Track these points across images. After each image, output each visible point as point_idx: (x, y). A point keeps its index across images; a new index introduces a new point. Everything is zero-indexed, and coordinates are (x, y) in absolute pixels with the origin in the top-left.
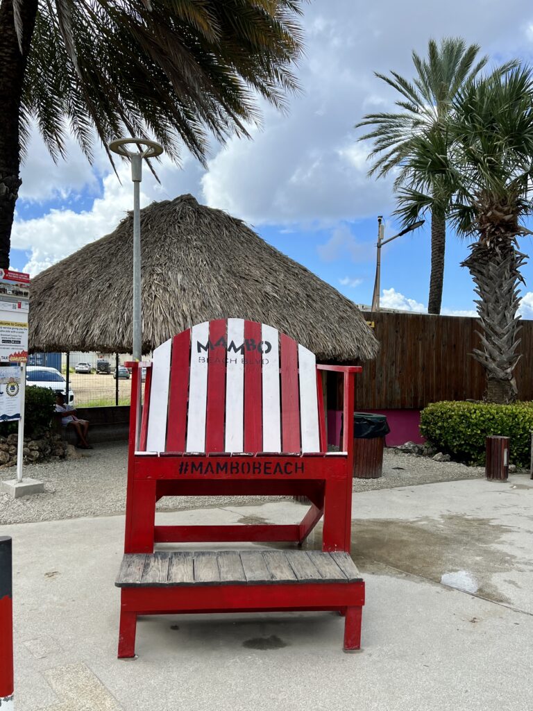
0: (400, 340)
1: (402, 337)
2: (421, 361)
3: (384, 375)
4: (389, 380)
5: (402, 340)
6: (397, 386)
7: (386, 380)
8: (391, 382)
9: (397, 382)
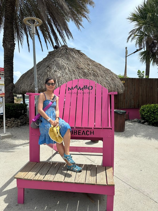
0: (133, 86)
1: (134, 86)
2: (140, 93)
3: (128, 98)
4: (130, 99)
5: (134, 87)
6: (132, 101)
7: (129, 99)
8: (130, 100)
9: (132, 100)
